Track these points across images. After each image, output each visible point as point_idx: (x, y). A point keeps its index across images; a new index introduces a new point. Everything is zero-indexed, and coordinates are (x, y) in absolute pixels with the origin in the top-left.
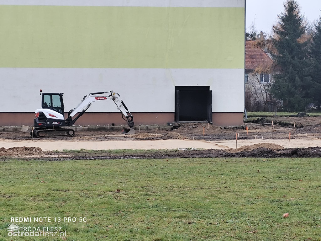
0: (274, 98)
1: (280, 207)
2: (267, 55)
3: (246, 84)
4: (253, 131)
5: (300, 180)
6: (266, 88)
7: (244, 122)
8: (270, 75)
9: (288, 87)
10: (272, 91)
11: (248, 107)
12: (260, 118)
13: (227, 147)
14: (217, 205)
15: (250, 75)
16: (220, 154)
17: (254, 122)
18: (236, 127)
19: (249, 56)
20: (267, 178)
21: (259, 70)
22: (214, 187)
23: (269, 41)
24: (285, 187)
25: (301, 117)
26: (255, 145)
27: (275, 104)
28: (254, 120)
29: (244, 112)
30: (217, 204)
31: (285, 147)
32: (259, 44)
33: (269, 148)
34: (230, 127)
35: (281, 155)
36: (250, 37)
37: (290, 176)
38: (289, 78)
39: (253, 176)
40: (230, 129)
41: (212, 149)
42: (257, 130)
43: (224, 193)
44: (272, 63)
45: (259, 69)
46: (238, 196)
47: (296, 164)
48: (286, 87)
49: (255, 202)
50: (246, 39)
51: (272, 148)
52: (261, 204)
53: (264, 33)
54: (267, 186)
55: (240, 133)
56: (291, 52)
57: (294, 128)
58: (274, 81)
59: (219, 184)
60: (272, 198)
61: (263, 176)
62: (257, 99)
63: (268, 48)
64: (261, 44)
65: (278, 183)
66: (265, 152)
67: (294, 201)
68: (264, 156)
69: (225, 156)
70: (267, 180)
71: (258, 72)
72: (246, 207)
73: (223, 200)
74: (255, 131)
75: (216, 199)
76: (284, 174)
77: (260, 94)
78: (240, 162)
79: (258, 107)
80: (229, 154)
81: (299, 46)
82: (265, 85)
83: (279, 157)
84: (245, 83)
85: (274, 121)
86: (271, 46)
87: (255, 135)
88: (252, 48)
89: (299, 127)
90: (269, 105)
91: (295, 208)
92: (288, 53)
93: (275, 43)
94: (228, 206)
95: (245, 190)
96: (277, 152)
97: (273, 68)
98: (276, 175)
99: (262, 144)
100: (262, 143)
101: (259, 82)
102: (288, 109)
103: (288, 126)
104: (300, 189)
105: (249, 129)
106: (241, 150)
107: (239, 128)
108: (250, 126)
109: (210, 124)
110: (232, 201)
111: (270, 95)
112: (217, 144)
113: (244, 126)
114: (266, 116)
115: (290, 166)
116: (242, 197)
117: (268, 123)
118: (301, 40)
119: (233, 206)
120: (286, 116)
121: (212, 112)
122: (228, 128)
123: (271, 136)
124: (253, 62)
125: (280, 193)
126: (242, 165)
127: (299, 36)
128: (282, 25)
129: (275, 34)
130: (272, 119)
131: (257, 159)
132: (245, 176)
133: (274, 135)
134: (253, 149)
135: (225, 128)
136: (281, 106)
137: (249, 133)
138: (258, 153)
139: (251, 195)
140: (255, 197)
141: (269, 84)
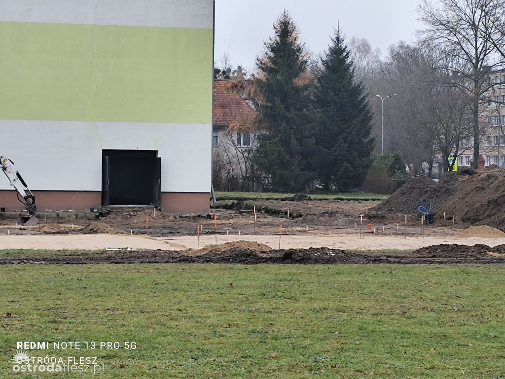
0: (257, 170)
1: (264, 341)
2: (247, 103)
3: (215, 149)
4: (224, 222)
5: (295, 299)
6: (246, 155)
7: (211, 207)
8: (252, 135)
9: (279, 155)
10: (255, 160)
11: (217, 183)
12: (236, 202)
13: (184, 247)
14: (166, 338)
15: (220, 134)
16: (173, 258)
17: (226, 207)
18: (199, 216)
19: (219, 105)
20: (245, 296)
21: (235, 127)
22: (162, 310)
23: (251, 82)
24: (273, 310)
25: (298, 201)
26: (227, 243)
27: (259, 179)
28: (226, 204)
29: (210, 191)
30: (166, 336)
31: (273, 248)
32: (234, 86)
33: (249, 249)
34: (188, 215)
35: (266, 260)
36: (221, 75)
37: (279, 294)
38: (281, 140)
39: (222, 292)
40: (189, 219)
41: (160, 250)
42: (232, 221)
43: (176, 320)
44: (255, 116)
45: (235, 124)
46: (199, 324)
47: (289, 274)
48: (276, 154)
49: (225, 334)
50: (215, 77)
51: (253, 249)
52: (234, 336)
53: (243, 69)
54: (244, 307)
55: (204, 225)
56: (284, 100)
57: (287, 218)
58: (258, 145)
59: (169, 304)
60: (251, 327)
61: (239, 292)
62: (231, 171)
63: (249, 93)
64: (238, 86)
65: (262, 303)
66: (242, 255)
67: (285, 331)
68: (240, 262)
69: (180, 261)
70: (245, 299)
71: (232, 130)
72: (211, 341)
73: (176, 330)
74: (227, 222)
75: (164, 330)
76: (272, 290)
77: (236, 164)
78: (204, 270)
79: (232, 184)
80: (186, 258)
81: (297, 90)
82: (244, 150)
83: (264, 262)
84: (213, 147)
85: (257, 207)
86: (253, 89)
87: (227, 228)
88: (225, 92)
89: (295, 216)
90: (250, 182)
91: (287, 343)
92: (280, 101)
93: (260, 84)
94: (183, 339)
95: (210, 314)
96: (261, 255)
97: (256, 124)
98: (257, 291)
99: (237, 242)
100: (238, 240)
101: (234, 144)
102: (280, 189)
103: (279, 214)
104: (294, 313)
105: (218, 219)
106: (205, 252)
107: (203, 217)
108: (220, 214)
109: (158, 209)
110: (189, 332)
111: (252, 166)
112: (167, 241)
113: (210, 214)
114: (245, 199)
115: (281, 277)
116: (206, 326)
117: (249, 210)
118: (299, 82)
119: (190, 339)
120: (275, 199)
121: (162, 190)
122: (186, 217)
123: (252, 230)
124: (225, 114)
125: (265, 320)
126: (207, 275)
127: (296, 75)
128: (270, 58)
129: (260, 71)
130: (254, 203)
131: (230, 265)
132: (210, 293)
133: (257, 229)
134: (223, 250)
135: (180, 217)
136: (269, 183)
137: (218, 224)
138: (231, 256)
139: (219, 322)
140: (225, 326)
141: (250, 149)
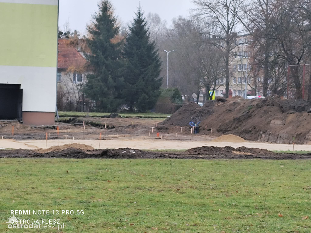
0: (86, 97)
1: (87, 208)
2: (80, 54)
3: (58, 83)
4: (64, 131)
5: (109, 181)
6: (79, 87)
7: (56, 122)
8: (83, 75)
9: (101, 88)
10: (85, 91)
11: (60, 106)
12: (72, 118)
13: (37, 147)
14: (23, 206)
15: (62, 74)
16: (29, 154)
17: (65, 121)
18: (47, 127)
19: (62, 55)
20: (76, 179)
21: (72, 70)
22: (21, 188)
23: (82, 40)
24: (94, 188)
25: (113, 117)
26: (65, 145)
27: (87, 104)
28: (66, 120)
29: (55, 111)
30: (23, 205)
31: (95, 148)
32: (72, 43)
33: (79, 149)
34: (40, 126)
35: (91, 156)
36: (63, 36)
37: (99, 178)
38: (102, 78)
39: (61, 176)
40: (41, 129)
41: (21, 149)
42: (69, 130)
43: (30, 194)
44: (85, 63)
45: (72, 68)
46: (45, 197)
47: (105, 165)
48: (99, 88)
49: (62, 203)
50: (59, 37)
51: (82, 148)
52: (68, 205)
53: (78, 32)
54: (75, 186)
55: (51, 133)
56: (104, 52)
57: (105, 129)
58: (87, 81)
59: (26, 184)
60: (80, 199)
61: (72, 176)
62: (69, 98)
63: (82, 48)
64: (75, 43)
65: (87, 184)
66: (75, 153)
67: (101, 202)
68: (74, 157)
69: (34, 156)
70: (76, 181)
71: (70, 71)
72: (53, 208)
73: (30, 201)
74: (66, 131)
75: (22, 201)
76: (93, 175)
77: (73, 94)
78: (50, 162)
79: (70, 107)
80: (38, 154)
81: (113, 46)
82: (78, 84)
83: (89, 157)
84: (57, 83)
85: (85, 121)
86: (84, 45)
87: (66, 135)
88: (66, 47)
89: (110, 128)
90: (81, 106)
91: (102, 210)
92: (101, 53)
93: (88, 42)
94: (35, 207)
95: (53, 190)
96: (87, 152)
97: (86, 68)
98: (85, 176)
99: (72, 144)
100: (72, 143)
101: (71, 81)
102: (101, 110)
103: (100, 126)
104: (108, 190)
105: (60, 129)
106: (51, 151)
107: (50, 128)
108: (61, 126)
109: (20, 123)
110: (39, 202)
111: (83, 95)
112: (26, 143)
113: (55, 126)
114: (78, 116)
115: (100, 167)
116: (50, 199)
117: (80, 123)
118: (114, 41)
119: (39, 207)
120: (98, 117)
121: (23, 110)
122: (39, 128)
123: (82, 136)
124: (66, 61)
125: (88, 194)
126: (51, 165)
127: (112, 36)
128: (95, 25)
129: (88, 33)
130: (84, 119)
131: (67, 159)
132: (53, 177)
133: (85, 136)
134: (62, 149)
135: (35, 127)
136: (94, 106)
137: (60, 133)
138: (68, 153)
139: (59, 196)
140: (62, 198)
141: (82, 84)
